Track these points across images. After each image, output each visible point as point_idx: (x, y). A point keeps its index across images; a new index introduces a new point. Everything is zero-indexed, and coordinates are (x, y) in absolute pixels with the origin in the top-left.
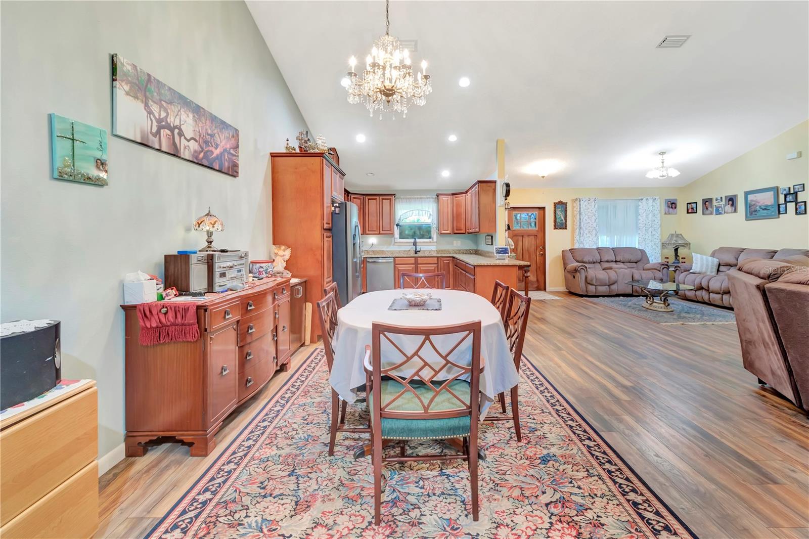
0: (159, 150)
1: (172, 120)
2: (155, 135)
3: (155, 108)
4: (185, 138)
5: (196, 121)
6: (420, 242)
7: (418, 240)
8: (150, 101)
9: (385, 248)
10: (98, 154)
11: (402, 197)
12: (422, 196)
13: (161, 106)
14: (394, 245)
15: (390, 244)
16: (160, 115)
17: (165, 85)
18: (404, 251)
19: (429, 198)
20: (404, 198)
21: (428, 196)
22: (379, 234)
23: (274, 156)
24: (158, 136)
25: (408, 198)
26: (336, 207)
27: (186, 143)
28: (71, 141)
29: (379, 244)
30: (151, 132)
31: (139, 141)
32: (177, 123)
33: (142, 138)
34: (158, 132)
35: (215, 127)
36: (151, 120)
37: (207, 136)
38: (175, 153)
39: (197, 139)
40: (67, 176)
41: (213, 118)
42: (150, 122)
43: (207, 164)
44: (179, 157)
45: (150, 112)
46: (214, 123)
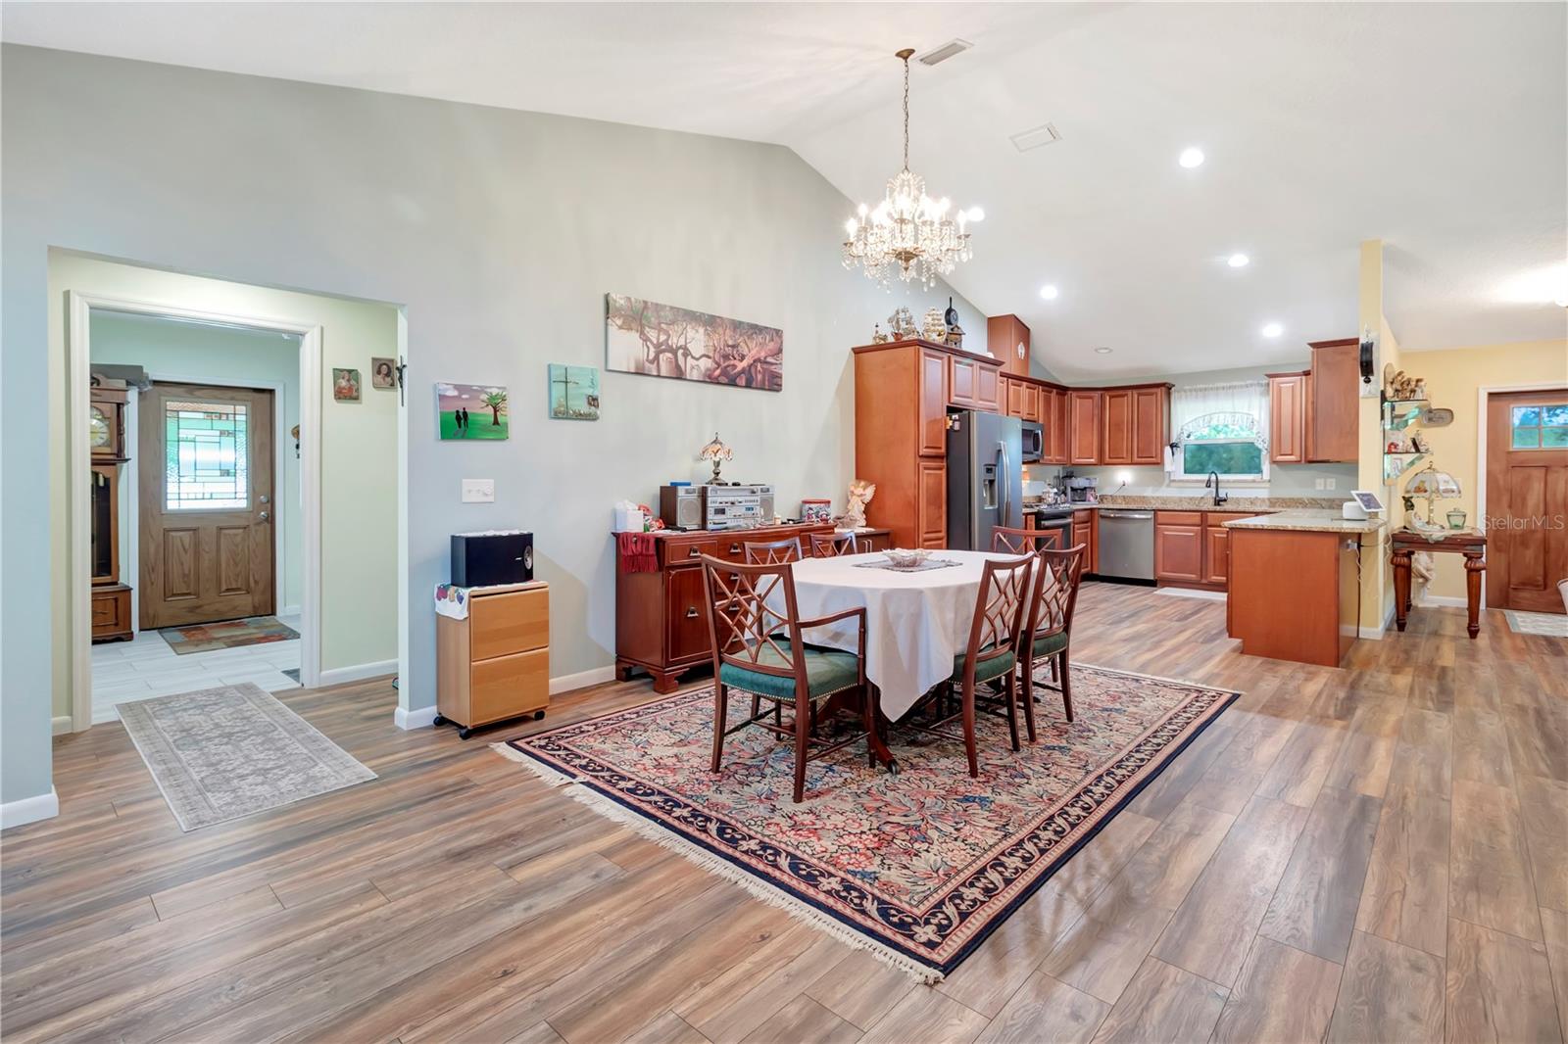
0: (659, 376)
1: (675, 340)
2: (652, 362)
3: (652, 334)
4: (693, 357)
5: (708, 334)
6: (1228, 481)
7: (1221, 477)
8: (647, 328)
9: (1149, 492)
10: (590, 392)
11: (1187, 387)
12: (1234, 383)
13: (660, 330)
14: (1168, 486)
15: (1161, 484)
16: (658, 339)
17: (665, 306)
18: (1191, 499)
19: (1251, 385)
20: (1191, 390)
21: (1249, 382)
22: (1132, 464)
23: (857, 351)
24: (656, 363)
25: (1201, 390)
26: (955, 420)
27: (695, 362)
28: (564, 384)
29: (1137, 484)
30: (647, 360)
31: (633, 371)
32: (682, 342)
33: (637, 368)
34: (657, 358)
35: (741, 335)
36: (648, 347)
37: (726, 349)
38: (679, 375)
39: (711, 354)
40: (561, 414)
41: (737, 326)
42: (646, 350)
43: (726, 381)
44: (685, 379)
45: (646, 340)
46: (738, 330)
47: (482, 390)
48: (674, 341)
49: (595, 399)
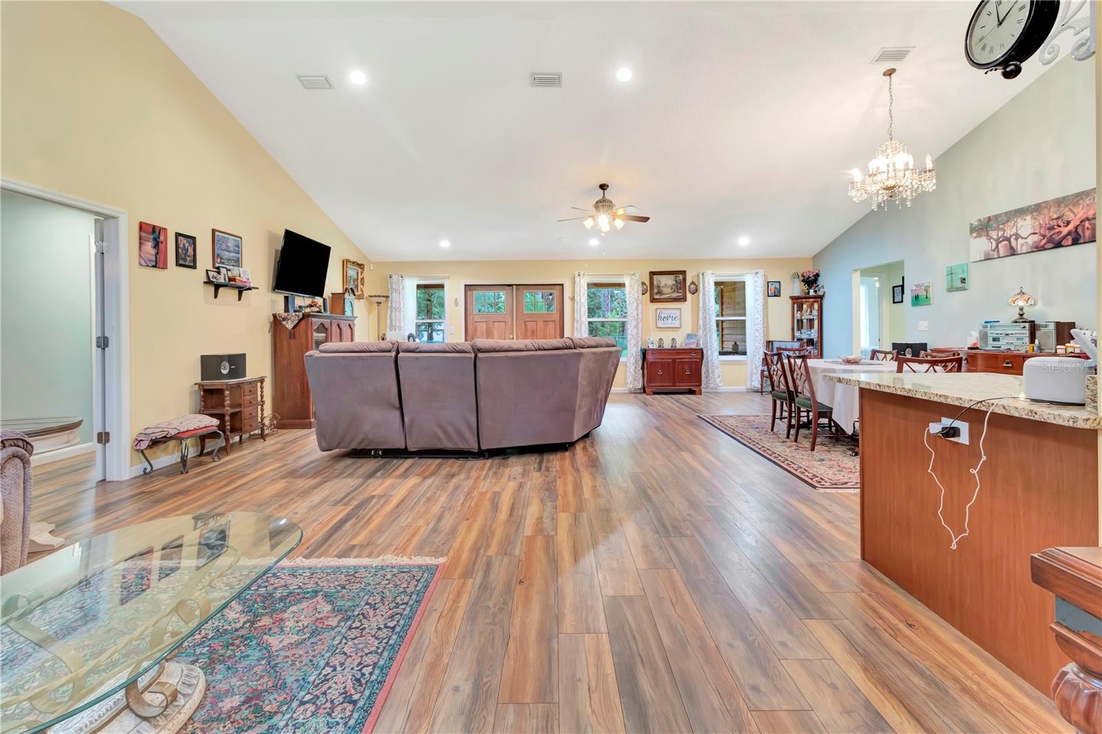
0: (999, 257)
1: (1009, 232)
2: (994, 250)
3: (994, 234)
4: (1023, 238)
5: (1035, 218)
8: (991, 232)
10: (962, 276)
13: (998, 230)
16: (998, 235)
17: (1001, 214)
24: (996, 251)
27: (1024, 241)
28: (951, 275)
30: (991, 250)
31: (983, 259)
32: (1014, 231)
33: (985, 256)
34: (997, 247)
35: (1065, 207)
36: (991, 243)
37: (1051, 222)
38: (1013, 252)
39: (1038, 231)
40: (951, 289)
41: (1059, 202)
42: (990, 244)
43: (1052, 245)
44: (1017, 254)
45: (989, 238)
46: (1063, 205)
47: (923, 285)
48: (1007, 234)
49: (964, 279)
